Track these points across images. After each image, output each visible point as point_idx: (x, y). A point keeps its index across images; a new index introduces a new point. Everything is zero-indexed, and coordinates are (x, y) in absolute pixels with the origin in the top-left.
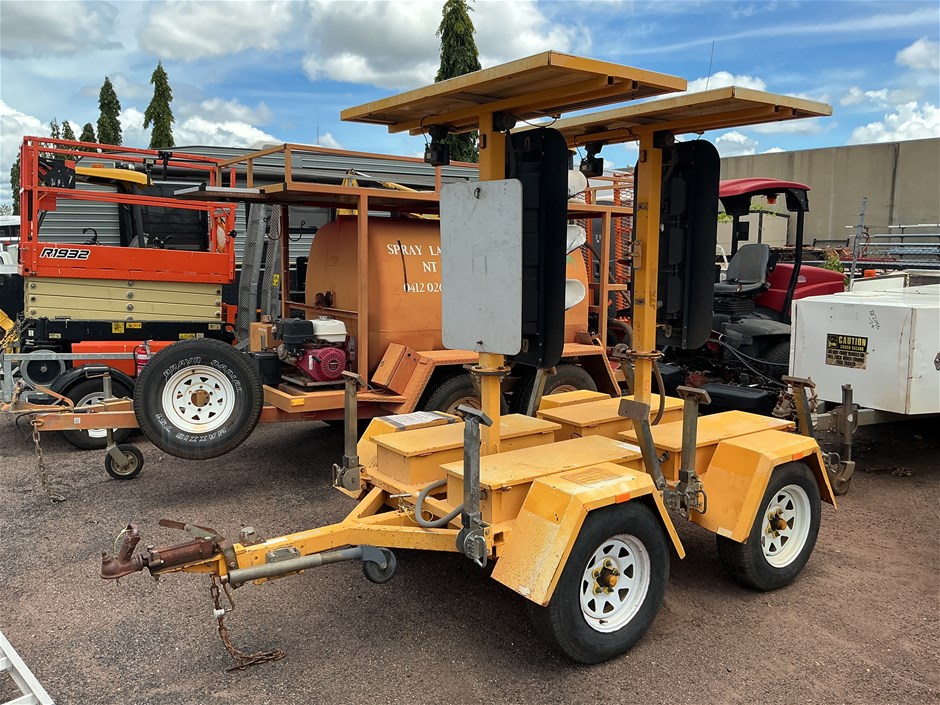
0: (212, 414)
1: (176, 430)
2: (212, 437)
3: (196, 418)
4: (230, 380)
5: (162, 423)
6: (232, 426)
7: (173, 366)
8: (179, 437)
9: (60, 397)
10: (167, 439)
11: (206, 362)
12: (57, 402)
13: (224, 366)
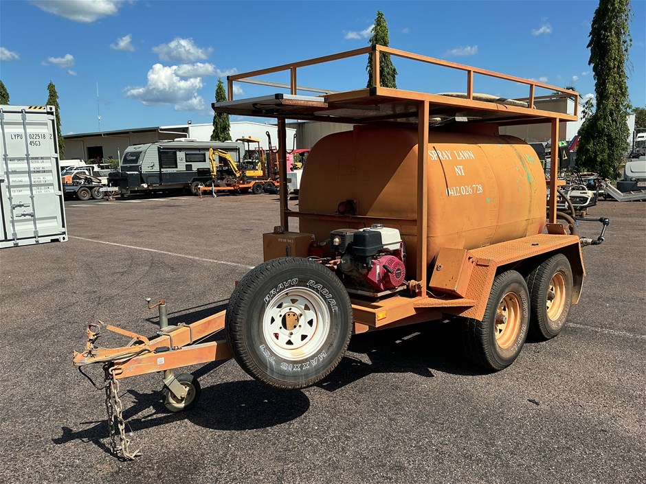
0: (304, 337)
1: (280, 360)
2: (314, 363)
3: (289, 343)
4: (325, 299)
5: (266, 354)
6: (331, 349)
7: (272, 291)
8: (284, 367)
9: (135, 336)
10: (272, 370)
11: (302, 282)
12: (132, 342)
13: (319, 286)
